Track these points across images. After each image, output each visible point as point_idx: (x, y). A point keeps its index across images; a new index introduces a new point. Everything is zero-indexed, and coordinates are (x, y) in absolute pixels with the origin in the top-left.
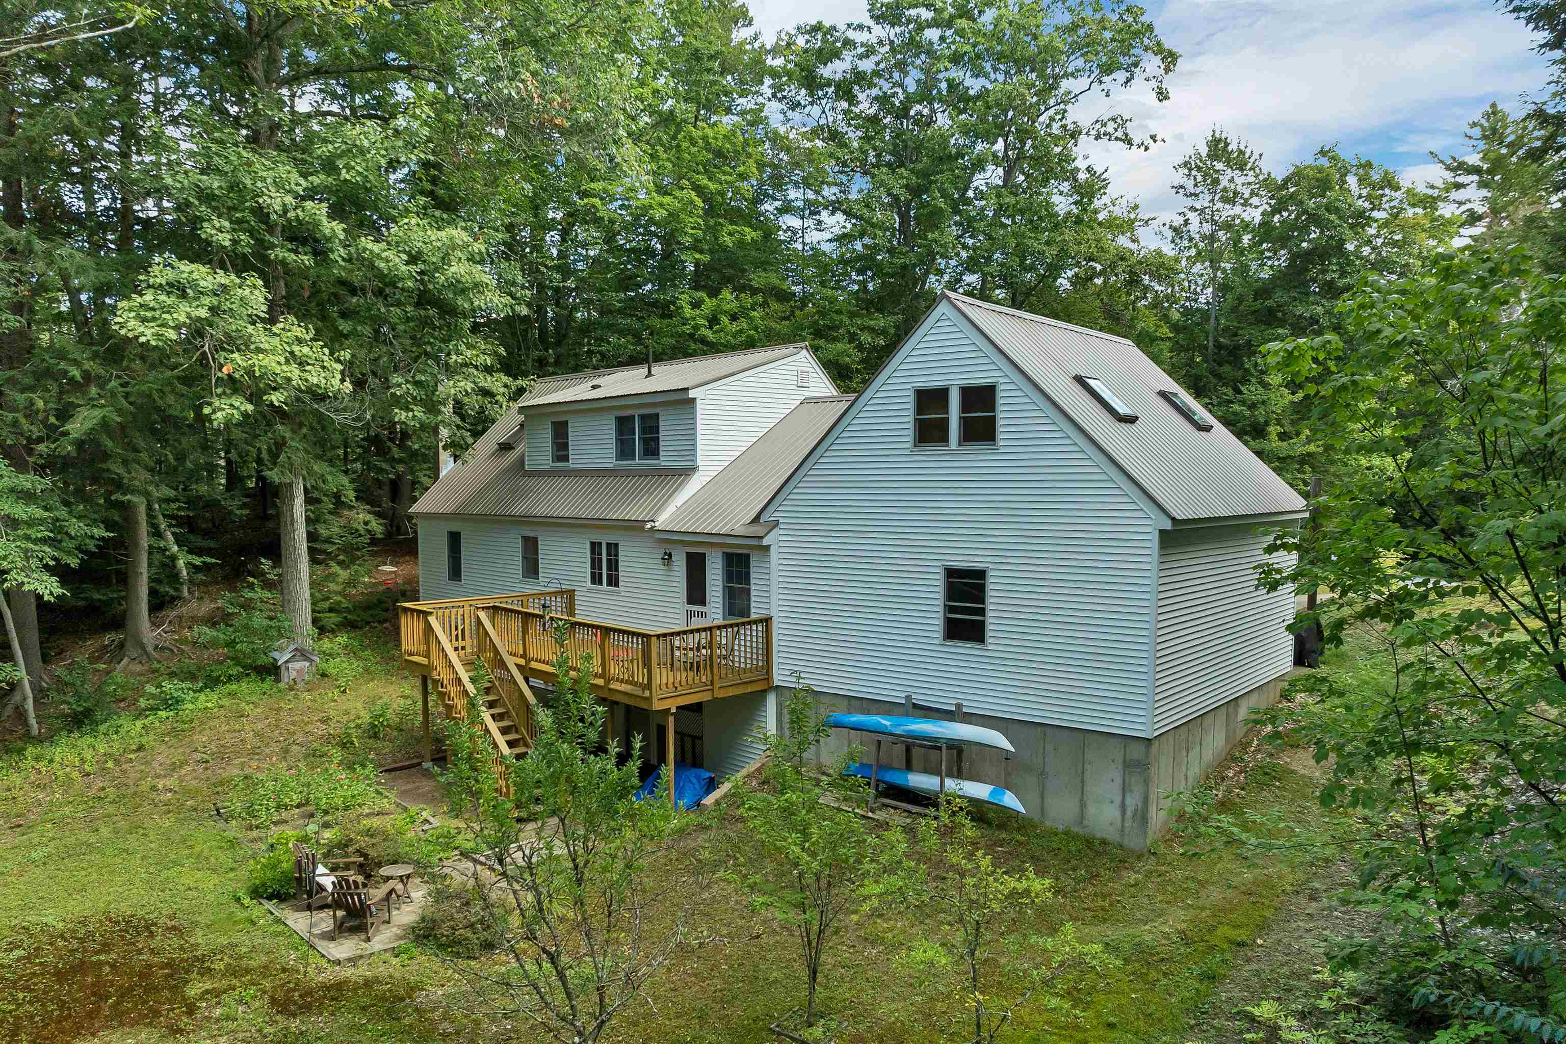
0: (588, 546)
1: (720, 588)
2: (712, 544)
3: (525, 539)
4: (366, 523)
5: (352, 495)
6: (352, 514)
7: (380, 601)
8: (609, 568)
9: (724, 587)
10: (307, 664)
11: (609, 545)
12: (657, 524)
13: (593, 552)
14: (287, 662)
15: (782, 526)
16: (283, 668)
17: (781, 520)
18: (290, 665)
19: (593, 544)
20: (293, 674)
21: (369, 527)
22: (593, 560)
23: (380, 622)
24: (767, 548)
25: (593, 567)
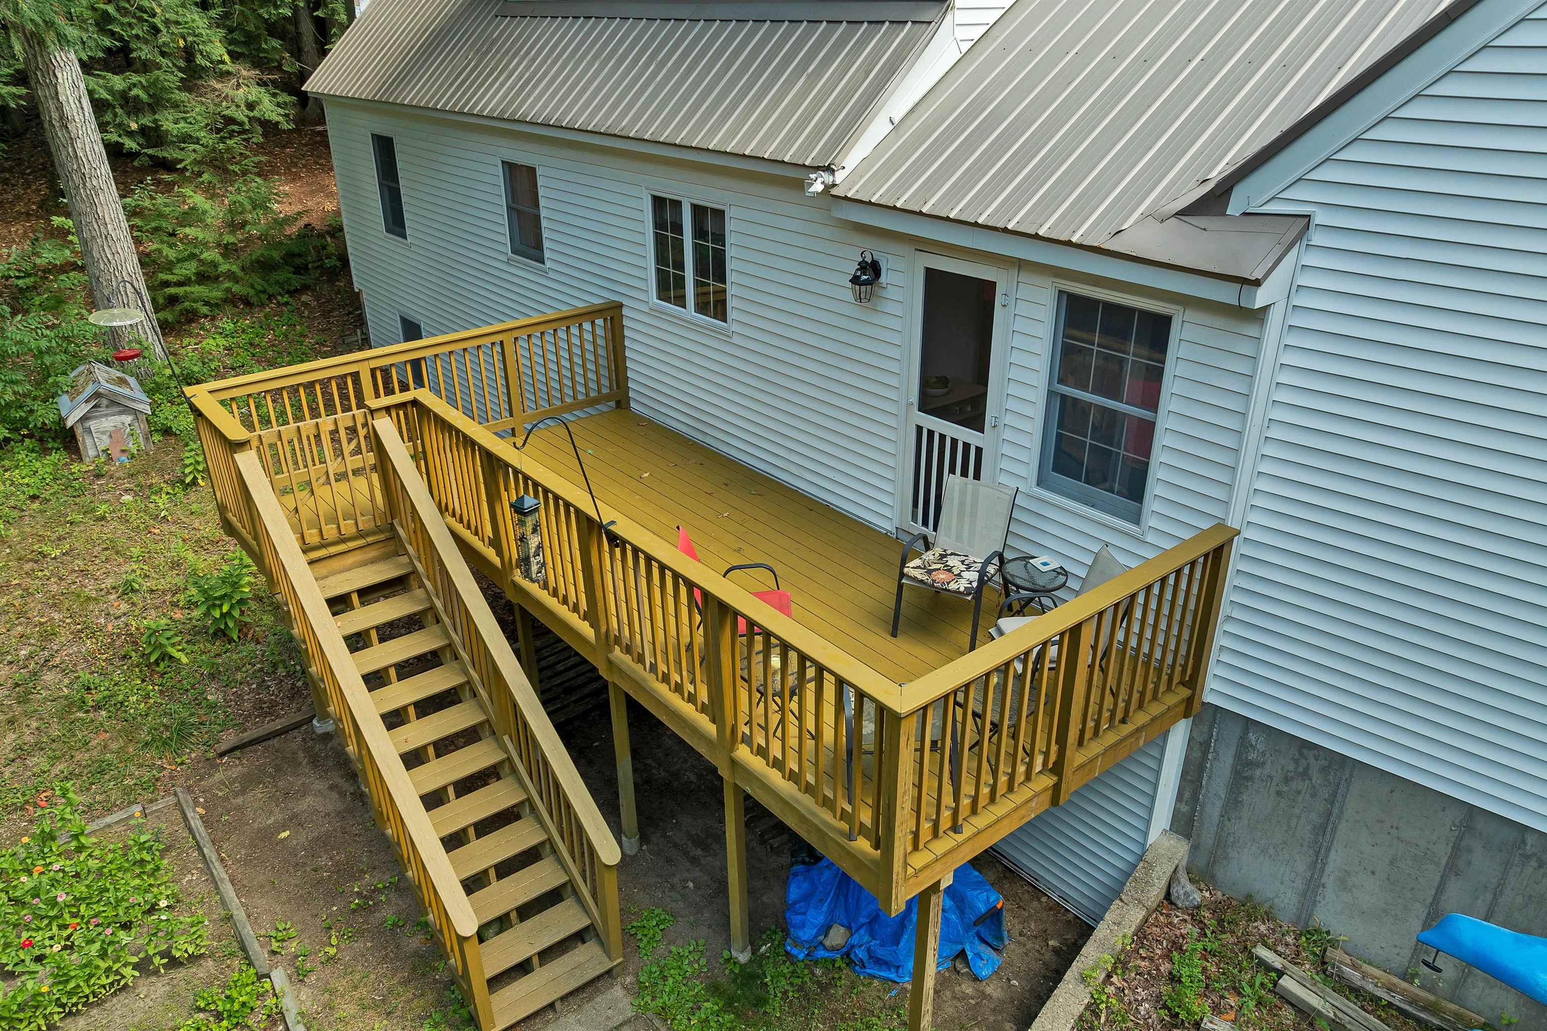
0: (647, 206)
1: (1039, 397)
2: (1021, 264)
3: (511, 168)
4: (251, 106)
5: (218, 50)
6: (226, 88)
7: (290, 256)
8: (701, 269)
9: (1051, 393)
10: (128, 419)
11: (698, 211)
12: (840, 177)
13: (659, 224)
14: (84, 419)
15: (1317, 238)
16: (79, 431)
17: (1321, 217)
18: (93, 424)
19: (659, 202)
20: (104, 442)
21: (256, 113)
22: (660, 242)
23: (291, 293)
24: (1259, 315)
25: (661, 258)
